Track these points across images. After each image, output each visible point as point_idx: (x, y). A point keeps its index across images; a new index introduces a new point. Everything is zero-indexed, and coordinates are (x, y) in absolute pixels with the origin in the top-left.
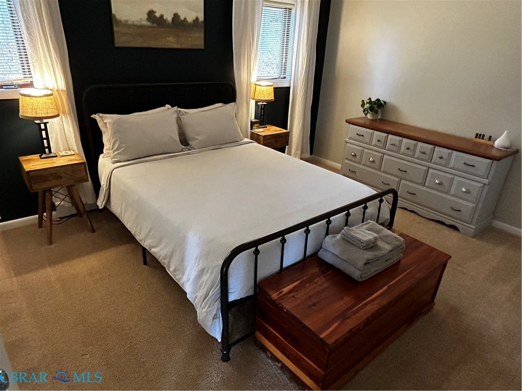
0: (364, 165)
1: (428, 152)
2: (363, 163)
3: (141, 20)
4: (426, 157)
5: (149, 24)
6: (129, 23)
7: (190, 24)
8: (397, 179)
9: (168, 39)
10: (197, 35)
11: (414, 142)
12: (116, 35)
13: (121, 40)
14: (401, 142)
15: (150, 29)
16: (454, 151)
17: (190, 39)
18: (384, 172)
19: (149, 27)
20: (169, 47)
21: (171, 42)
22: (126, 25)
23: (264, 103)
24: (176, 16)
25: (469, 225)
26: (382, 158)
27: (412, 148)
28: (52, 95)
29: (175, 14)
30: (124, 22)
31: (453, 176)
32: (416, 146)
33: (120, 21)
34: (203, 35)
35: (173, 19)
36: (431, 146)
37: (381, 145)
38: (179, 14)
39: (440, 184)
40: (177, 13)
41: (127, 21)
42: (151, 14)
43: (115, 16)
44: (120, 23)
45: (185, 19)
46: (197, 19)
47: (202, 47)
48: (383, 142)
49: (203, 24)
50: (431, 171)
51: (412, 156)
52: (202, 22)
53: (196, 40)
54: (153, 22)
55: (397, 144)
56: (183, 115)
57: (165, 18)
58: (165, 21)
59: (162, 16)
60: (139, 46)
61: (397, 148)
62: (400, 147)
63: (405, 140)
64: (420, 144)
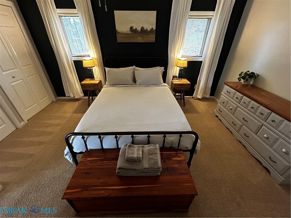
0: (227, 109)
1: (265, 114)
2: (226, 108)
3: (127, 31)
4: (263, 117)
5: (130, 32)
6: (123, 33)
7: (149, 31)
8: (241, 124)
9: (138, 38)
10: (152, 36)
11: (258, 105)
12: (117, 38)
13: (119, 40)
14: (249, 102)
15: (131, 35)
16: (286, 120)
17: (148, 38)
18: (235, 116)
19: (130, 34)
20: (139, 42)
21: (140, 40)
22: (122, 33)
23: (182, 68)
24: (142, 28)
25: (280, 176)
26: (236, 108)
27: (255, 108)
28: (92, 59)
29: (142, 27)
30: (120, 33)
31: (279, 137)
32: (258, 107)
33: (119, 32)
34: (155, 36)
35: (141, 30)
36: (269, 111)
37: (238, 101)
38: (144, 27)
39: (267, 138)
40: (143, 27)
41: (121, 32)
42: (131, 28)
43: (117, 30)
44: (119, 33)
45: (147, 29)
46: (152, 29)
47: (154, 42)
48: (239, 99)
49: (155, 31)
50: (263, 127)
51: (254, 113)
52: (155, 30)
53: (152, 38)
54: (132, 32)
55: (247, 103)
56: (136, 70)
57: (137, 29)
58: (137, 31)
59: (136, 29)
60: (126, 42)
61: (246, 105)
62: (248, 105)
63: (253, 102)
64: (261, 107)
